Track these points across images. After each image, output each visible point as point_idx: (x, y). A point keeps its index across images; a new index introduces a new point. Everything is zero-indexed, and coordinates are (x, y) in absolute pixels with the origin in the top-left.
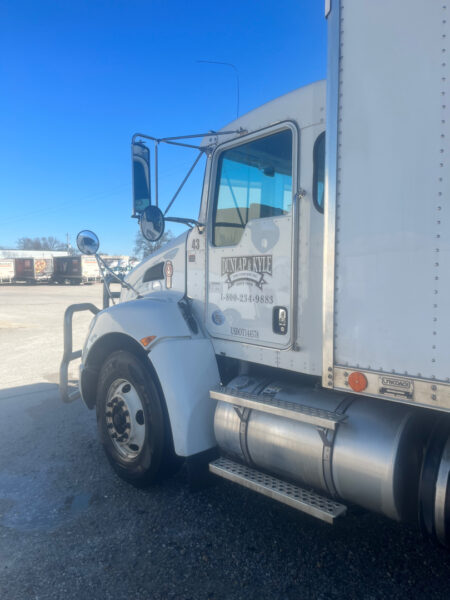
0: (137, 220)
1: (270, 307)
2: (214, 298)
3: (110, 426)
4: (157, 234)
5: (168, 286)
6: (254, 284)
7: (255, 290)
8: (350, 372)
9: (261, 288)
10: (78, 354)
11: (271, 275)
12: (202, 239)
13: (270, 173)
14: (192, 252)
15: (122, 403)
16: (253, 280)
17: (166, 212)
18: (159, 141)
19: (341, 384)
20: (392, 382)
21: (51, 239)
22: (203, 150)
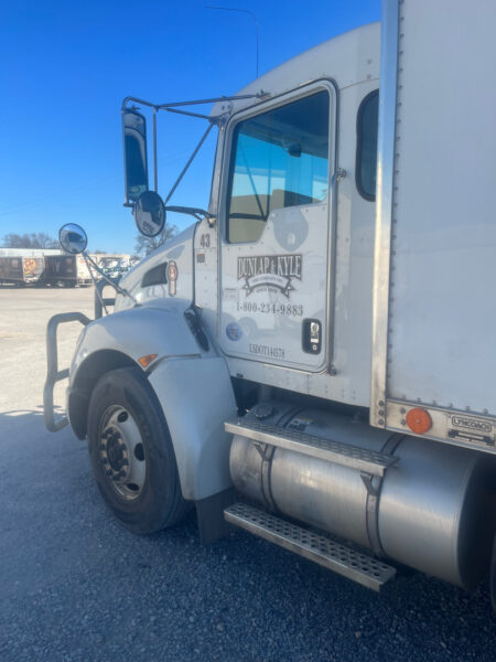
0: (131, 209)
1: (299, 320)
2: (229, 307)
3: (105, 461)
4: (157, 228)
5: (173, 292)
6: (279, 290)
7: (281, 299)
8: (408, 409)
9: (288, 296)
10: (65, 374)
11: (300, 279)
12: (213, 234)
13: (295, 152)
14: (200, 250)
15: (118, 435)
16: (276, 286)
17: (168, 199)
18: (157, 108)
19: (396, 423)
20: (466, 423)
21: (42, 236)
22: (214, 120)
